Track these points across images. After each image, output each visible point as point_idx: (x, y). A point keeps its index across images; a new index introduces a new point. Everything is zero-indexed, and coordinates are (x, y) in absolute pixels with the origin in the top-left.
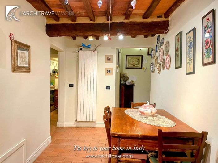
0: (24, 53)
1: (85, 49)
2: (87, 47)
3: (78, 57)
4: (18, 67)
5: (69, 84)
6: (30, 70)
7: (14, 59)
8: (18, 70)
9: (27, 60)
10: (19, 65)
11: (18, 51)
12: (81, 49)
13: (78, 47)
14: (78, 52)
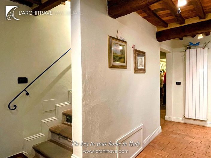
0: (141, 58)
1: (193, 48)
2: (195, 45)
3: (185, 56)
4: (138, 69)
5: (177, 82)
6: (145, 71)
7: (136, 63)
8: (138, 71)
9: (143, 63)
10: (139, 68)
11: (138, 57)
12: (189, 48)
13: (186, 47)
14: (186, 51)
